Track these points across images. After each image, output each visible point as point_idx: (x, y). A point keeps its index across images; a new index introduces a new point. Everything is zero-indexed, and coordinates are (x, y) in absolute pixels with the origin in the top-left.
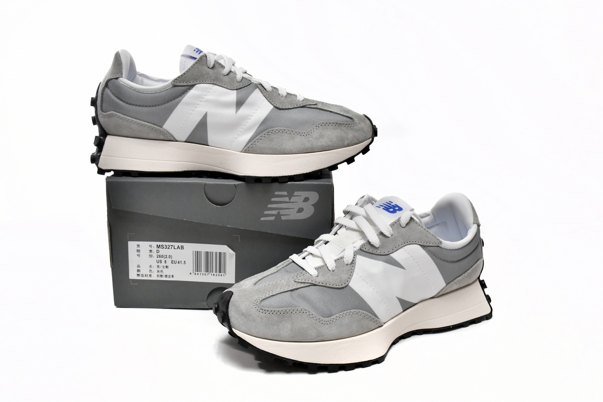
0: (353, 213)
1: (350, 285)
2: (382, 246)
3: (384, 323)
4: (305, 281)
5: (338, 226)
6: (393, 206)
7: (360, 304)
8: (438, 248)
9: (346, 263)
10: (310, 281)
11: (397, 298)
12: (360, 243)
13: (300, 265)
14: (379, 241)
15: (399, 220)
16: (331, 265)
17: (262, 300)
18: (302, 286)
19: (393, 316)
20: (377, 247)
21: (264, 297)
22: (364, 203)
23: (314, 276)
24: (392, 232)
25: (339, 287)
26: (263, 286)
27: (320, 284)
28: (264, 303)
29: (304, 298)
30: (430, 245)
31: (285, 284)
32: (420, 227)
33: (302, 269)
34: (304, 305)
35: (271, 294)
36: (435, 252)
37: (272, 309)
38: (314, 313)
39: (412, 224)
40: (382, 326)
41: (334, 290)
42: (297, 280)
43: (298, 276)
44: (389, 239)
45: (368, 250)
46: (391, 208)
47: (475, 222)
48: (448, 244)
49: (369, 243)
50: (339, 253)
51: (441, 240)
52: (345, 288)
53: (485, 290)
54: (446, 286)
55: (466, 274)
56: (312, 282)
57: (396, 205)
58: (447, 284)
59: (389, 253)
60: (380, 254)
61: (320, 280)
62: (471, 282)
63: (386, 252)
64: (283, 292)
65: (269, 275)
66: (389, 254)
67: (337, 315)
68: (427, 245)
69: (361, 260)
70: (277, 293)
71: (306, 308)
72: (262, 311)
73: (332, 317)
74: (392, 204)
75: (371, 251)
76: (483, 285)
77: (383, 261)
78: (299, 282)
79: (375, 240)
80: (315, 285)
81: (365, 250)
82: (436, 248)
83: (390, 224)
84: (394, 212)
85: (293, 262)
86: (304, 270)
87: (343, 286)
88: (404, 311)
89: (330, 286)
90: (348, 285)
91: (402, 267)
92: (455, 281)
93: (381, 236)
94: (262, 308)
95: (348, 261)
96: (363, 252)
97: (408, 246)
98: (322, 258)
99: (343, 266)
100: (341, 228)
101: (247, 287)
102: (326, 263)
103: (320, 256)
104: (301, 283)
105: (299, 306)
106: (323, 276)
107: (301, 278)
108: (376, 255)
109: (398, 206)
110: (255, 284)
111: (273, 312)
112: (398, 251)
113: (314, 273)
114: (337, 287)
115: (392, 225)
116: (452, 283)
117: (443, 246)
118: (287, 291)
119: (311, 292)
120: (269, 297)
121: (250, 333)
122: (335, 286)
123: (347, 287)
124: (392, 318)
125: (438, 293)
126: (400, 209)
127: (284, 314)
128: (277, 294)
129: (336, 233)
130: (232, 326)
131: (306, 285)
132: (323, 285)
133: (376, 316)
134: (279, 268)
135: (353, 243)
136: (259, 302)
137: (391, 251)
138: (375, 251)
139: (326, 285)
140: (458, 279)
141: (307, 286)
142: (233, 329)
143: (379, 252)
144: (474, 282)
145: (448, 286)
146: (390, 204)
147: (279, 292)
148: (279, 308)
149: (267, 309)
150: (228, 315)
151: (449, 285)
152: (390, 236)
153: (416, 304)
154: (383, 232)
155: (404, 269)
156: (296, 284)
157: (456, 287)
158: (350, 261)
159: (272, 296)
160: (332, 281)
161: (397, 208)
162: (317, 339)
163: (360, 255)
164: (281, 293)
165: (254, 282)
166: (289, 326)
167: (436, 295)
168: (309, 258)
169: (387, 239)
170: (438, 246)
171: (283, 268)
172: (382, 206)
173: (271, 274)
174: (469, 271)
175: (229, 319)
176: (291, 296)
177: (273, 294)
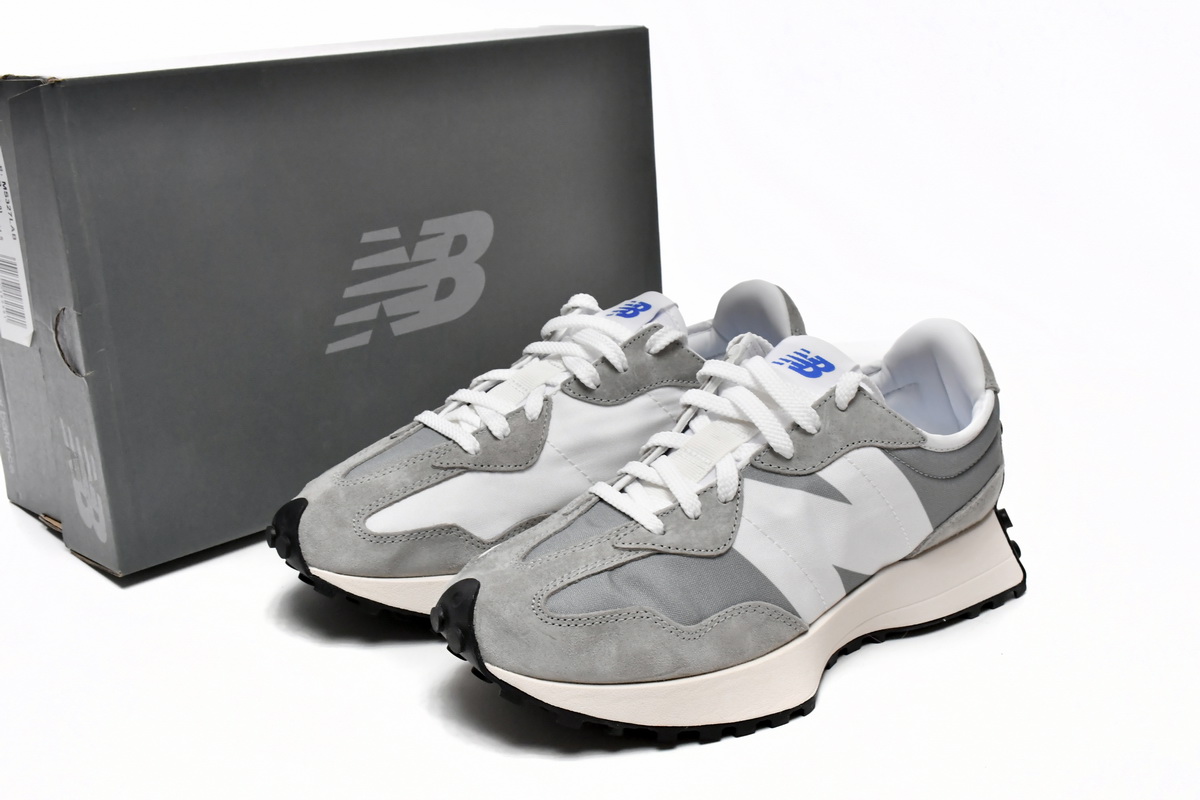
0: (720, 379)
1: (735, 547)
2: (799, 455)
3: (810, 625)
4: (637, 546)
5: (690, 411)
6: (811, 359)
7: (760, 589)
8: (919, 451)
9: (723, 497)
10: (649, 546)
11: (836, 568)
12: (748, 450)
13: (619, 508)
14: (791, 444)
15: (832, 394)
16: (692, 505)
17: (549, 597)
18: (632, 557)
19: (827, 608)
20: (788, 457)
21: (552, 589)
22: (743, 353)
23: (656, 532)
24: (818, 423)
25: (714, 553)
26: (545, 562)
27: (671, 551)
28: (555, 602)
29: (637, 583)
30: (901, 446)
31: (593, 554)
32: (879, 409)
33: (625, 518)
34: (640, 601)
35: (566, 581)
36: (911, 458)
37: (575, 615)
38: (664, 616)
39: (862, 402)
40: (805, 633)
41: (701, 560)
42: (620, 545)
43: (621, 535)
44: (813, 438)
45: (767, 466)
46: (808, 365)
47: (989, 385)
48: (938, 441)
49: (769, 449)
50: (703, 475)
51: (925, 433)
52: (724, 555)
53: (1009, 530)
54: (932, 533)
55: (973, 503)
56: (653, 547)
57: (817, 357)
58: (936, 528)
59: (814, 470)
60: (796, 472)
61: (671, 541)
62: (981, 517)
63: (809, 470)
64: (593, 575)
65: (551, 536)
66: (813, 473)
67: (712, 617)
68: (895, 446)
69: (755, 489)
70: (580, 577)
71: (646, 608)
72: (553, 621)
73: (704, 622)
74: (810, 356)
75: (774, 467)
76: (1004, 521)
77: (801, 489)
78: (624, 549)
79: (784, 444)
80: (660, 553)
81: (762, 466)
82: (914, 451)
83: (812, 403)
84: (816, 374)
85: (601, 500)
86: (632, 519)
87: (721, 551)
88: (848, 595)
89: (693, 553)
90: (731, 548)
91: (842, 498)
92: (953, 519)
93: (795, 433)
94: (552, 614)
95: (727, 493)
96: (756, 471)
97: (856, 452)
98: (667, 489)
99: (718, 506)
100: (696, 415)
101: (507, 565)
102: (680, 501)
103: (661, 483)
104: (630, 550)
105: (631, 605)
106: (677, 532)
107: (627, 539)
108: (786, 475)
109: (823, 361)
110: (524, 558)
111: (576, 622)
112: (833, 464)
113: (655, 525)
114: (709, 553)
115: (818, 406)
116: (946, 525)
117: (928, 446)
118: (602, 572)
119: (651, 569)
120: (563, 588)
121: (528, 671)
122: (703, 553)
123: (730, 553)
124: (825, 613)
125: (917, 549)
126: (830, 367)
127: (600, 624)
128: (580, 580)
129: (687, 428)
130: (484, 659)
131: (641, 554)
132: (677, 551)
133: (794, 612)
134: (570, 518)
135: (732, 451)
136: (542, 601)
137: (818, 464)
138: (783, 468)
139: (684, 552)
140: (957, 515)
141: (643, 557)
142: (487, 665)
143: (791, 470)
144: (987, 516)
145: (938, 531)
146: (806, 357)
147: (584, 575)
148: (588, 611)
149: (563, 616)
150: (473, 635)
151: (940, 530)
152: (814, 431)
153: (870, 577)
154: (799, 423)
155: (849, 503)
156: (617, 552)
157: (952, 532)
158: (731, 494)
159: (569, 584)
160: (699, 541)
161: (822, 366)
162: (676, 675)
163: (753, 478)
164: (588, 576)
165: (521, 554)
166: (613, 650)
167: (911, 554)
168: (635, 489)
169: (808, 438)
170: (919, 448)
171: (580, 516)
172: (788, 361)
173: (555, 533)
174: (979, 496)
175: (477, 644)
176: (612, 581)
177: (572, 580)
